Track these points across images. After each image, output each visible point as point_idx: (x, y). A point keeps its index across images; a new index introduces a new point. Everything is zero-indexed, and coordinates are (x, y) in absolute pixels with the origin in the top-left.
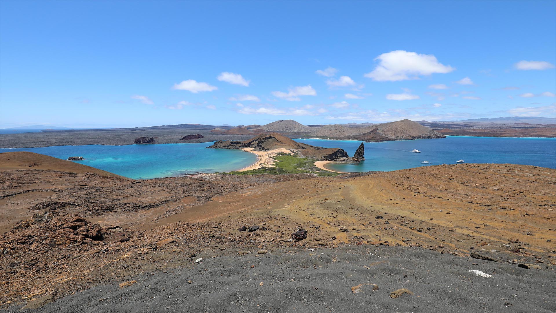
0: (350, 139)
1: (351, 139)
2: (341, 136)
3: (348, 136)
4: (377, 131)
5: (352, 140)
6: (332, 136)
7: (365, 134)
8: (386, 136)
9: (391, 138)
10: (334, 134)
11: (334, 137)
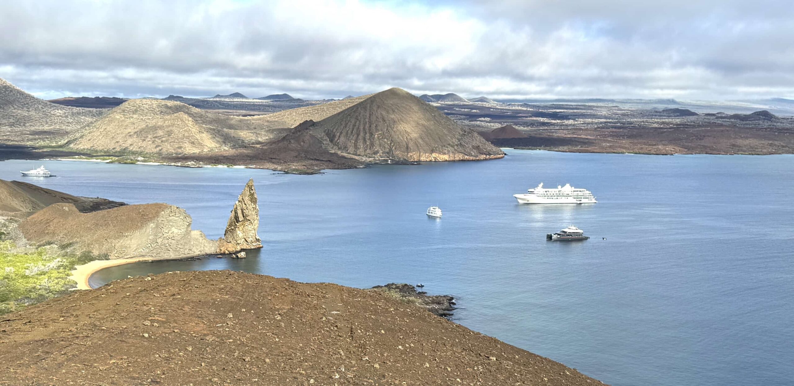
0: (216, 162)
2: (189, 148)
6: (151, 148)
8: (339, 152)
9: (355, 159)
10: (162, 141)
11: (159, 153)
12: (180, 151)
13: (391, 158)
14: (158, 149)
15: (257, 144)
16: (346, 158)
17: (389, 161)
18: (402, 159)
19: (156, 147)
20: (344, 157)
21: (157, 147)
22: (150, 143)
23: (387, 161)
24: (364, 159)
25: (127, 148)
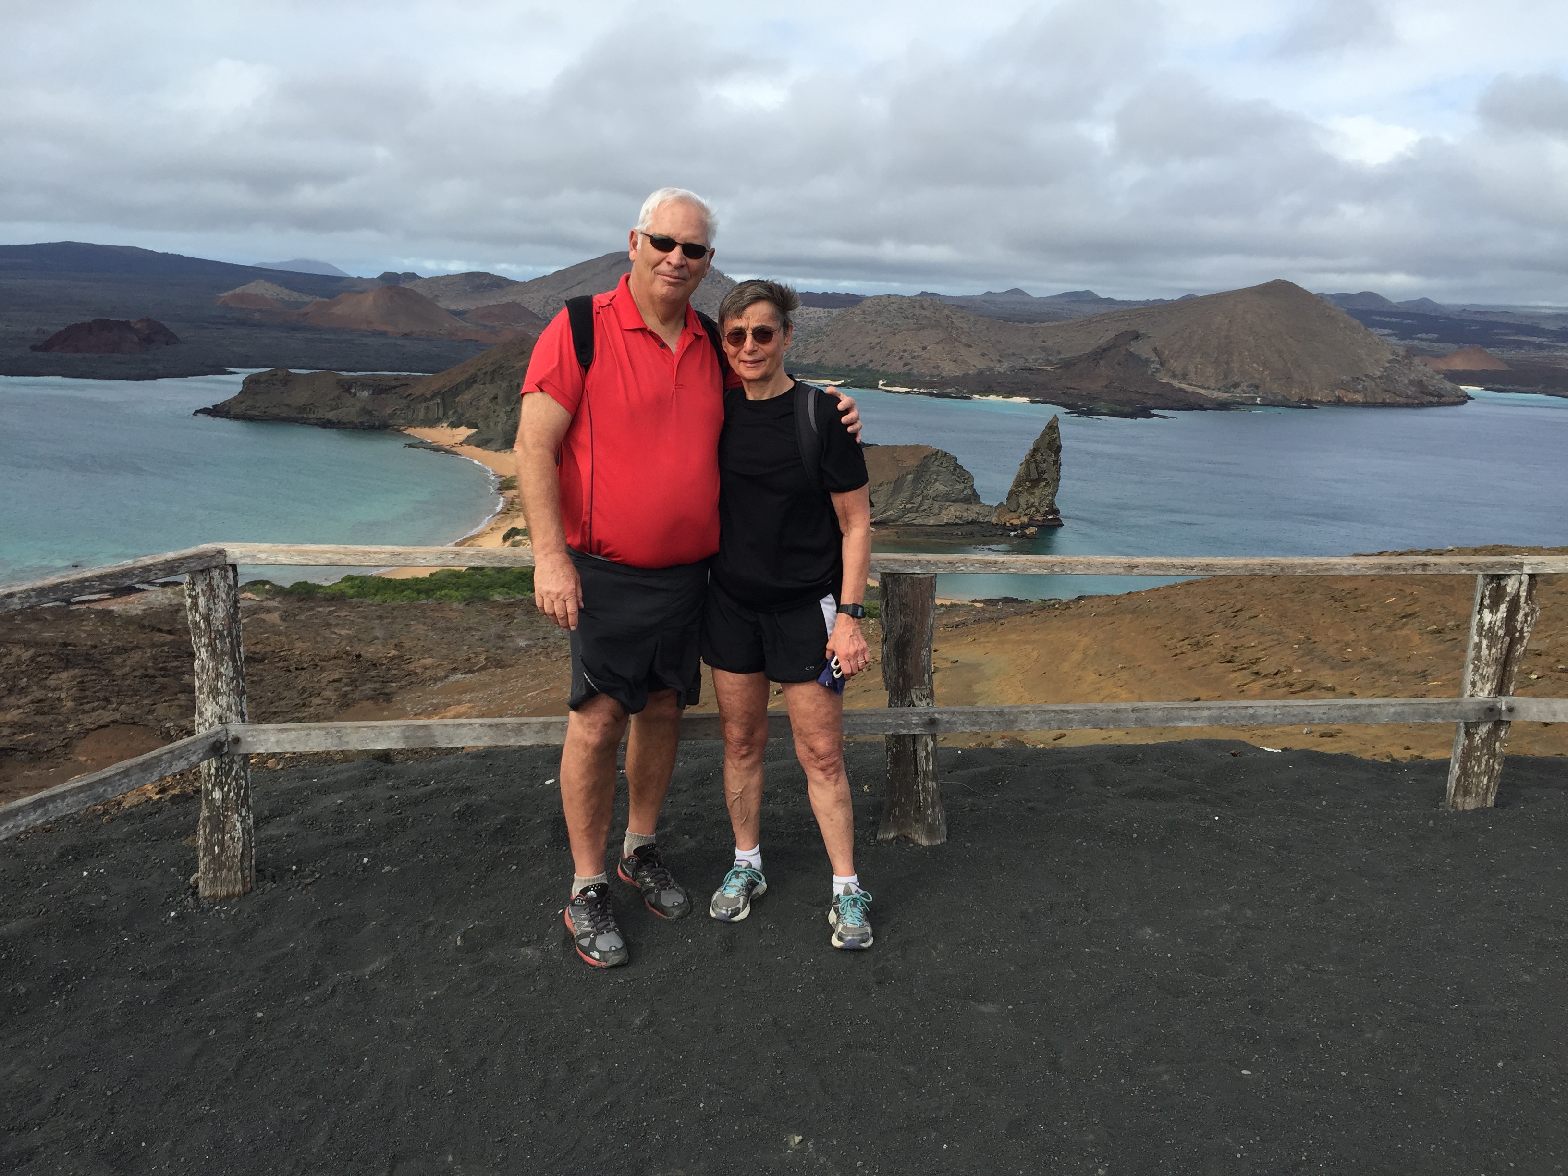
0: (987, 390)
1: (998, 394)
2: (949, 369)
3: (981, 373)
4: (1135, 347)
5: (1000, 398)
6: (897, 366)
7: (1067, 365)
8: (1175, 383)
9: (1201, 394)
10: (913, 358)
11: (908, 374)
12: (936, 372)
13: (1261, 394)
14: (907, 368)
15: (1046, 365)
16: (1185, 392)
17: (1259, 399)
18: (1279, 397)
19: (904, 366)
20: (1181, 390)
21: (906, 364)
22: (897, 358)
23: (1255, 398)
24: (1216, 394)
25: (865, 365)
